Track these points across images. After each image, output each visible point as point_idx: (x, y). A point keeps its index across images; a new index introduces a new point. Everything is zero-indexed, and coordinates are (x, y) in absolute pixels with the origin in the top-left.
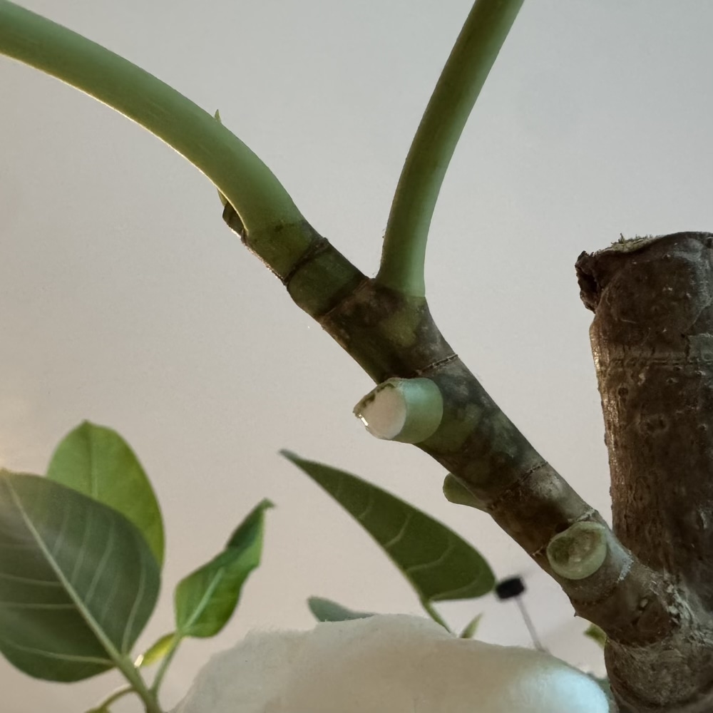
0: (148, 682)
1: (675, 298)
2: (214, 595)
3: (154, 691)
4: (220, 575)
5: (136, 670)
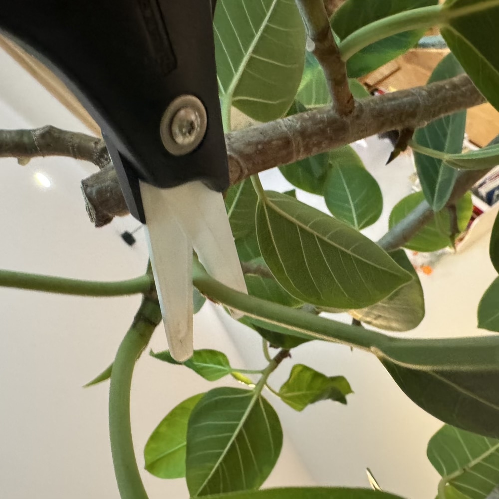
0: (260, 376)
1: (111, 192)
2: (206, 363)
3: (262, 372)
4: (196, 363)
5: (257, 385)
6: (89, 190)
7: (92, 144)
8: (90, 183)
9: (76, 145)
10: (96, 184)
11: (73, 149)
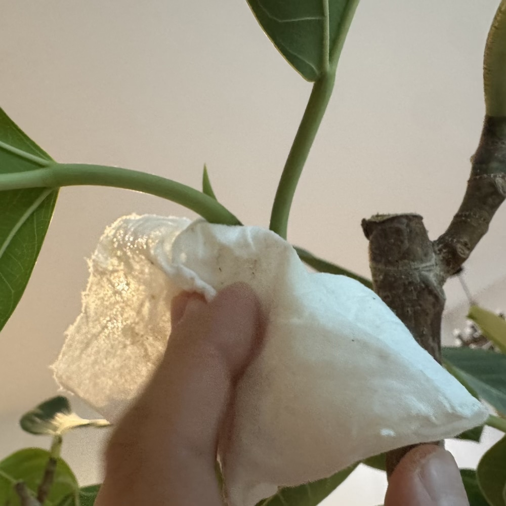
6: (405, 221)
7: (465, 239)
8: (413, 224)
9: (469, 220)
10: (408, 230)
11: (465, 216)
